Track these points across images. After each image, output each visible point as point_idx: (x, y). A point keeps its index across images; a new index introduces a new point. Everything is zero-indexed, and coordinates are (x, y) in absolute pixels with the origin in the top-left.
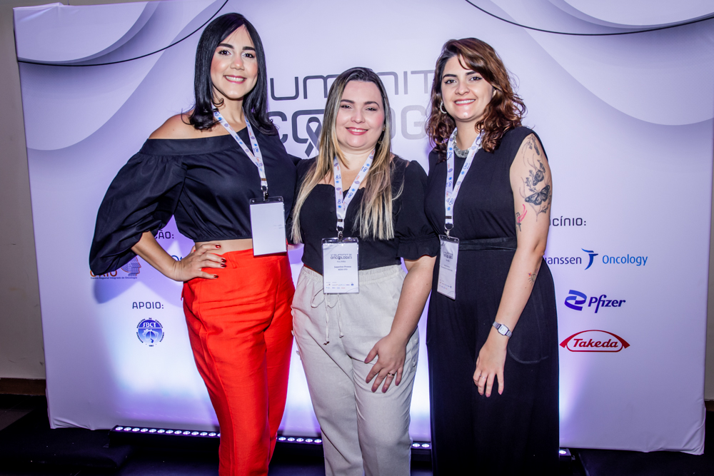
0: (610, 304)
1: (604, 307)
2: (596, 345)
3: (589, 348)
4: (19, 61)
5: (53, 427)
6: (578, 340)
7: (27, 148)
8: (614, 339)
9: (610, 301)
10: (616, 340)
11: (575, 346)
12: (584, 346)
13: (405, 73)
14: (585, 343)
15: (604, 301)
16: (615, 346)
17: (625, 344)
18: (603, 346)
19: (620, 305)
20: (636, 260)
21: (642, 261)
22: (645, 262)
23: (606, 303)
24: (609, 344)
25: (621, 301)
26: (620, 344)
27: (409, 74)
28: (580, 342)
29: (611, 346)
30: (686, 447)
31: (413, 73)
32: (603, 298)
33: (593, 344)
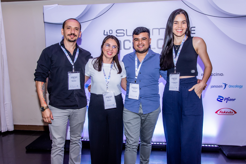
0: (231, 100)
1: (229, 101)
2: (226, 113)
3: (224, 114)
4: (44, 22)
6: (221, 111)
8: (232, 111)
9: (231, 99)
10: (233, 111)
11: (220, 113)
12: (223, 113)
14: (223, 112)
15: (229, 99)
16: (232, 113)
17: (235, 113)
18: (228, 113)
19: (234, 100)
20: (239, 86)
21: (241, 87)
22: (242, 87)
23: (230, 100)
24: (230, 112)
25: (234, 99)
26: (234, 113)
28: (221, 112)
29: (231, 113)
32: (229, 98)
33: (225, 113)
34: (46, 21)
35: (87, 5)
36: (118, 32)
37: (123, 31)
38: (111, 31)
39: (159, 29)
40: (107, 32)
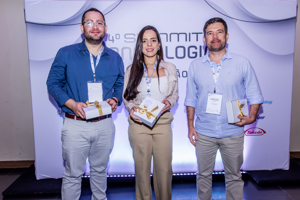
0: (260, 118)
2: (255, 133)
3: (253, 134)
4: (26, 22)
5: (38, 179)
6: (249, 132)
7: (29, 60)
8: (261, 131)
9: (260, 117)
10: (262, 131)
11: (248, 134)
12: (251, 133)
13: (190, 34)
14: (251, 132)
15: (258, 117)
16: (261, 133)
17: (265, 132)
18: (257, 133)
19: (263, 118)
20: (268, 102)
22: (271, 103)
23: (259, 118)
24: (259, 132)
26: (263, 132)
27: (191, 34)
28: (250, 132)
29: (260, 133)
30: (284, 167)
31: (192, 33)
33: (254, 133)
34: (27, 20)
35: (86, 1)
36: (127, 36)
37: (133, 35)
38: (118, 35)
39: (178, 34)
40: (113, 37)
